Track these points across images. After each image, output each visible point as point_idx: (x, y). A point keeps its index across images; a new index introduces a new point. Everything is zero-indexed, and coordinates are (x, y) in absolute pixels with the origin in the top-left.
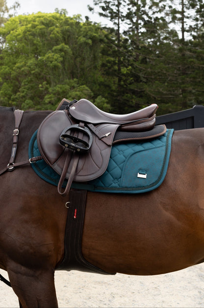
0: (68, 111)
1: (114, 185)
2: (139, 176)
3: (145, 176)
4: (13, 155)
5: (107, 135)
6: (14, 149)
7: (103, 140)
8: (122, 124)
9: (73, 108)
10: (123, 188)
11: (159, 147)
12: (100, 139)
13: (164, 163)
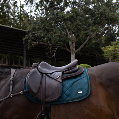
0: (38, 68)
1: (68, 99)
2: (79, 92)
3: (81, 92)
4: (11, 90)
5: (58, 77)
6: (11, 87)
7: (57, 80)
8: (63, 71)
9: (39, 67)
10: (72, 99)
11: (84, 77)
12: (55, 80)
13: (88, 85)
